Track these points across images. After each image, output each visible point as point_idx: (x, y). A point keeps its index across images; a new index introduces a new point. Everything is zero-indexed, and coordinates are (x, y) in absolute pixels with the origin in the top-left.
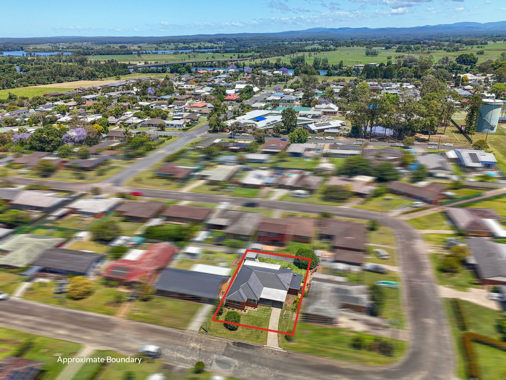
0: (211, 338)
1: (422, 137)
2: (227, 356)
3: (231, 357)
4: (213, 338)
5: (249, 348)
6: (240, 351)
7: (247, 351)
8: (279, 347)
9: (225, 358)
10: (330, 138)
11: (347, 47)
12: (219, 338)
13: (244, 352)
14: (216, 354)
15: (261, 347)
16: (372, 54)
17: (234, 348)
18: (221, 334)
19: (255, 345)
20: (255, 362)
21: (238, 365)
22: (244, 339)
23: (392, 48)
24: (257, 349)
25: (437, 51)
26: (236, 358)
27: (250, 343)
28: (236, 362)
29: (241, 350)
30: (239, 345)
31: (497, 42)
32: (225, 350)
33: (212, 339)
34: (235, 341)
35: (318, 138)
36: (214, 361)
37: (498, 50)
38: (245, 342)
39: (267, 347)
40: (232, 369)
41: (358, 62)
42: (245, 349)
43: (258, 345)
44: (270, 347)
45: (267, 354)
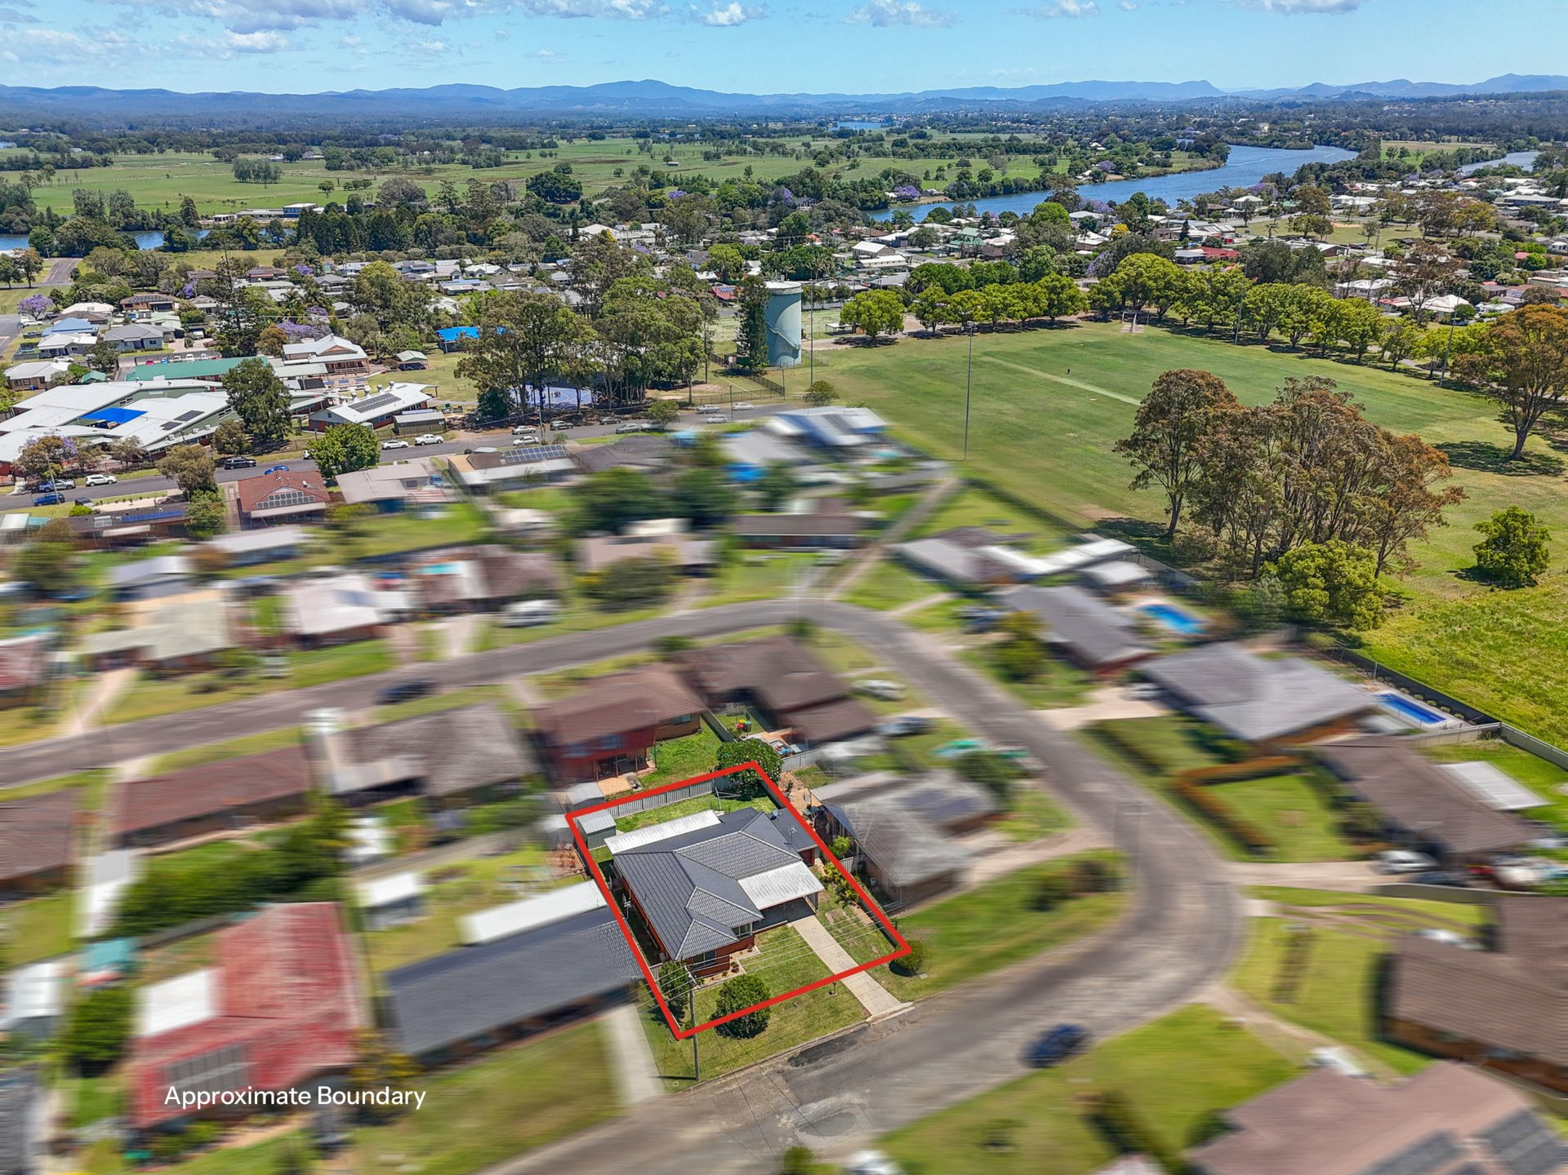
0: (719, 1088)
1: (666, 398)
2: (815, 1100)
3: (826, 1096)
4: (725, 1085)
5: (842, 1050)
6: (830, 1068)
7: (848, 1057)
8: (903, 1001)
9: (814, 1107)
10: (430, 440)
11: (139, 152)
12: (743, 1074)
13: (841, 1063)
14: (781, 1114)
15: (865, 1029)
16: (257, 176)
17: (807, 1071)
18: (735, 1060)
19: (848, 1032)
20: (892, 1070)
21: (865, 1101)
22: (805, 1038)
23: (305, 155)
24: (862, 1037)
25: (445, 166)
26: (839, 1088)
27: (831, 1034)
28: (850, 1097)
29: (830, 1065)
30: (810, 1056)
31: (575, 141)
32: (793, 1089)
33: (728, 1089)
34: (791, 1054)
35: (391, 445)
36: (797, 1133)
37: (595, 162)
38: (815, 1040)
39: (876, 1019)
40: (860, 1117)
41: (233, 202)
42: (834, 1057)
43: (853, 1026)
44: (883, 1016)
45: (895, 1034)
